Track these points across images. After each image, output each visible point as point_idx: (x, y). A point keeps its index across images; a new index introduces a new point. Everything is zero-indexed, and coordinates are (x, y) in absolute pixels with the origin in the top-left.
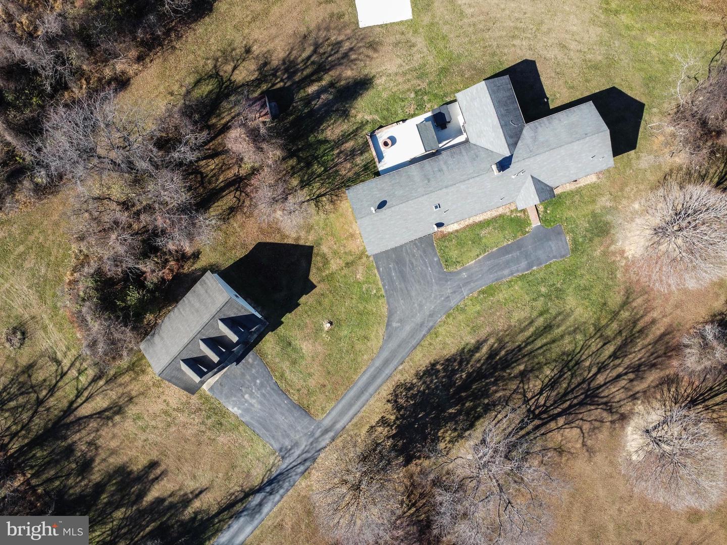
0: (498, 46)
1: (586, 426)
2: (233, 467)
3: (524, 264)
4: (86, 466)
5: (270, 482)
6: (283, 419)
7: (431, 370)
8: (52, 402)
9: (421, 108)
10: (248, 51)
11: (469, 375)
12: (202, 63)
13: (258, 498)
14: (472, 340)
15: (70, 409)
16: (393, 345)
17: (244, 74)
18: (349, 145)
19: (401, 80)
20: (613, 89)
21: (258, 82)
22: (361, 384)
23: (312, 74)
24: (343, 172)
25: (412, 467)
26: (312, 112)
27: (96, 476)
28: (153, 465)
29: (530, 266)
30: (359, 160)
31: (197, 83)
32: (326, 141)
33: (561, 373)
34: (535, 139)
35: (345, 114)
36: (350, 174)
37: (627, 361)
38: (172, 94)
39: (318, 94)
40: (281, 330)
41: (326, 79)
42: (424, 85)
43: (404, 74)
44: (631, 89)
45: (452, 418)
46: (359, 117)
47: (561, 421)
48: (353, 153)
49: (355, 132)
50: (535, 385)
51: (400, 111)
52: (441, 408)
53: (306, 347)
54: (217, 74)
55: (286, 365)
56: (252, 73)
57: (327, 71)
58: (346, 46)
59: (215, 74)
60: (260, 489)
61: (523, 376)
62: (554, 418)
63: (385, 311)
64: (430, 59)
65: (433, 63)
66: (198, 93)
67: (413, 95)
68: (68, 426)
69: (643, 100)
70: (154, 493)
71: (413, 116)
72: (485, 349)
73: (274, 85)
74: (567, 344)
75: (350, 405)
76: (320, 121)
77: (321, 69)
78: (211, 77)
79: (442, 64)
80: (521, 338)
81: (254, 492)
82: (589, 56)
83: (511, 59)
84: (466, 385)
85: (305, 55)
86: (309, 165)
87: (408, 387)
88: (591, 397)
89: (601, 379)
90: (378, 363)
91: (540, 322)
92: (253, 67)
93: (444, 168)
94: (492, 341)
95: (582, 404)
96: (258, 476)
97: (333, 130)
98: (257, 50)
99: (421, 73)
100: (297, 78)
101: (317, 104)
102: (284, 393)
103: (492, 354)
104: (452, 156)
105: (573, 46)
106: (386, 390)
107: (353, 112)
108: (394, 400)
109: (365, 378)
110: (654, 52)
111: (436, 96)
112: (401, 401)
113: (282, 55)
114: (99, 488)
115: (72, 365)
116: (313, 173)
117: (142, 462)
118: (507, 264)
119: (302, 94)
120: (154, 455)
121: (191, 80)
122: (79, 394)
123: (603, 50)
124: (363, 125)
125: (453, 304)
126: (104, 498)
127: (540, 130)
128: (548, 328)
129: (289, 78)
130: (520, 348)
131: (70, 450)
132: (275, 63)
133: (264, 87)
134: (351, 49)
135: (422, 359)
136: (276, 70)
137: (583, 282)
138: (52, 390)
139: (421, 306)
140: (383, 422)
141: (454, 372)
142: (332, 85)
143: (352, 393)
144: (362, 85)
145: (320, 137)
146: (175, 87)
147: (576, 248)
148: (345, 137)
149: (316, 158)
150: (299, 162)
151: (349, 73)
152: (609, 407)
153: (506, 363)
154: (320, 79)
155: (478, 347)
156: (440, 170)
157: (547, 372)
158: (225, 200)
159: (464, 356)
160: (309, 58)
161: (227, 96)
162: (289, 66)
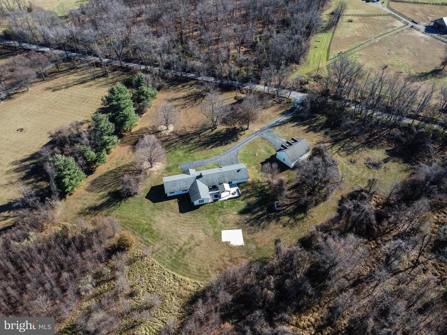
0: (192, 218)
1: (184, 131)
2: (283, 130)
3: (194, 163)
4: (326, 133)
5: (273, 127)
6: (270, 137)
7: (226, 144)
8: (339, 147)
9: (222, 202)
10: (284, 226)
11: (215, 142)
12: (301, 224)
13: (277, 124)
14: (213, 149)
15: (333, 145)
16: (237, 149)
17: (285, 219)
18: (248, 195)
19: (228, 212)
20: (154, 202)
21: (280, 215)
22: (247, 142)
23: (261, 217)
24: (250, 187)
25: (234, 127)
26: (260, 205)
27: (323, 132)
28: (307, 132)
29: (192, 163)
30: (245, 190)
31: (303, 218)
32: (256, 197)
33: (189, 141)
34: (187, 184)
35: (249, 204)
36: (248, 187)
37: (169, 142)
38: (311, 216)
39: (258, 211)
40: (271, 155)
41: (255, 216)
42: (220, 209)
43: (226, 213)
44: (148, 202)
45: (222, 135)
46: (244, 202)
47: (191, 133)
48: (247, 192)
49: (245, 198)
50: (197, 139)
51: (229, 202)
52: (224, 137)
53: (263, 151)
54: (295, 220)
55: (269, 147)
56: (282, 218)
57: (255, 218)
58: (248, 225)
59: (296, 220)
60: (276, 126)
61: (200, 141)
62: (192, 133)
63: (239, 156)
64: (217, 217)
65: (216, 216)
66: (302, 215)
67: (224, 207)
68: (333, 141)
69: (145, 199)
70: (306, 127)
71: (225, 200)
72: (210, 147)
73: (275, 214)
74: (185, 146)
75: (250, 139)
76: (258, 203)
77: (258, 218)
78: (298, 219)
79: (212, 215)
80: (199, 148)
81: (278, 125)
82: (160, 212)
83: (188, 215)
84: (217, 140)
85: (264, 223)
86: (262, 191)
87: (233, 141)
88: (181, 137)
89: (177, 140)
90: (242, 146)
91: (192, 151)
92: (282, 220)
93: (218, 180)
94: (208, 148)
95: (184, 135)
96: (277, 128)
97: (253, 199)
98: (281, 226)
99: (220, 213)
100: (266, 216)
101: (258, 208)
102: (269, 142)
103: (208, 146)
104: (214, 183)
105: (165, 216)
106: (240, 141)
107: (246, 205)
108: (237, 139)
109: (246, 143)
110: (137, 211)
111: (216, 206)
112: (236, 138)
113: (272, 223)
114: (322, 129)
115: (334, 154)
116: (260, 189)
117: (310, 133)
118: (199, 163)
119: (264, 211)
120: (306, 134)
121: (305, 220)
122: (331, 147)
123: (154, 214)
124: (243, 200)
125: (218, 156)
126: (320, 127)
127: (185, 187)
128: (190, 150)
129: (269, 216)
130: (200, 146)
131: (331, 137)
132: (274, 221)
133: (278, 214)
134: (246, 223)
135: (229, 146)
136: (274, 219)
137: (178, 158)
138: (339, 149)
139: (227, 156)
140: (241, 135)
141: (220, 143)
142: (253, 214)
143: (250, 141)
144: (242, 213)
145: (257, 198)
146: (310, 218)
147: (177, 166)
148: (249, 197)
149: (259, 193)
150: (265, 192)
151: (248, 216)
152: (177, 134)
153: (204, 144)
154: (258, 215)
155: (212, 147)
156: (219, 179)
157: (192, 141)
158: (290, 186)
159: (217, 146)
160: (262, 222)
161: (291, 213)
162: (269, 219)
